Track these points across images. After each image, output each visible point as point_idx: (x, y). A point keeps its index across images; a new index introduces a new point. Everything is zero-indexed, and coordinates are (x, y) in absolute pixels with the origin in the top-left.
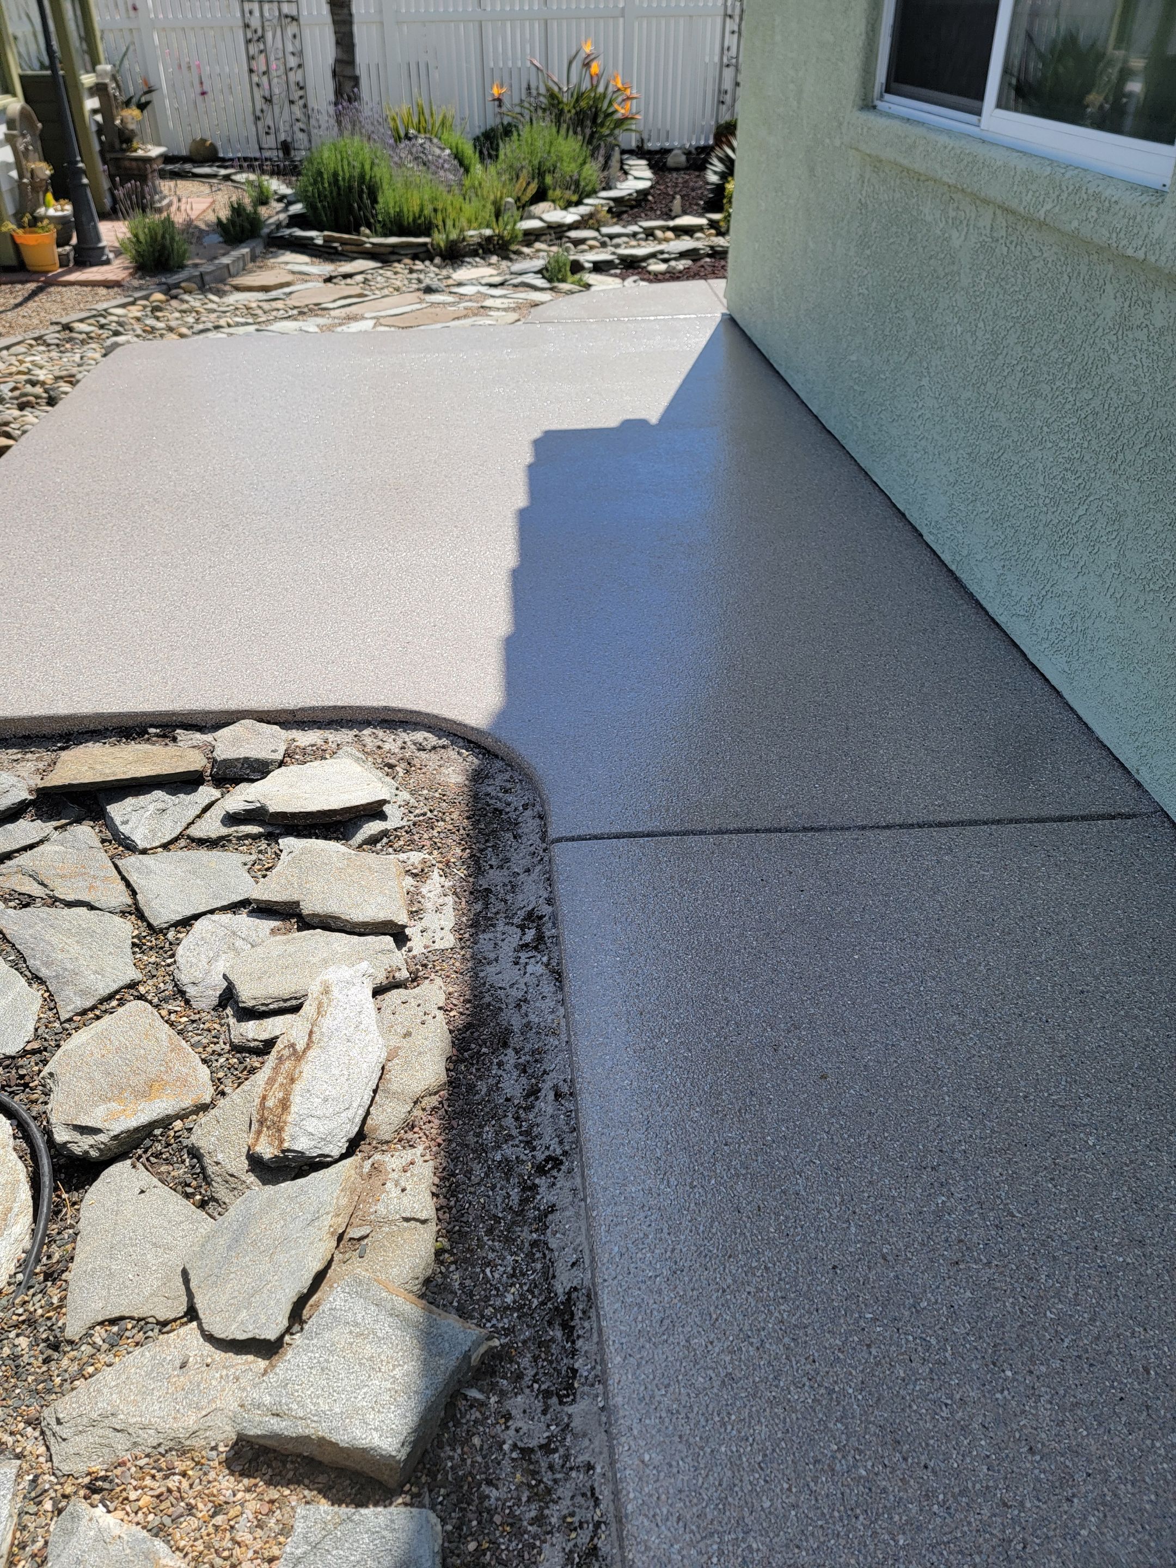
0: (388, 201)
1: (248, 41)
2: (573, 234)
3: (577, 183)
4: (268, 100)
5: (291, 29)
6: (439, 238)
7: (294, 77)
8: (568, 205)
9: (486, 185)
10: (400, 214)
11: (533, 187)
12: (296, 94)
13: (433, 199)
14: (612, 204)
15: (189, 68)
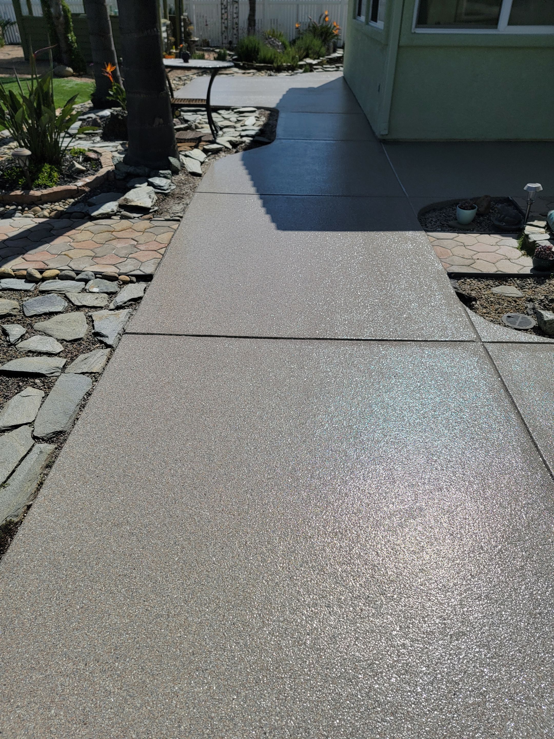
0: (262, 54)
1: (222, 9)
2: (315, 67)
3: (318, 54)
4: (226, 28)
5: (236, 5)
6: (275, 65)
7: (235, 20)
8: (314, 59)
9: (291, 53)
10: (265, 58)
11: (305, 54)
12: (235, 26)
13: (275, 54)
14: (328, 60)
15: (203, 17)
